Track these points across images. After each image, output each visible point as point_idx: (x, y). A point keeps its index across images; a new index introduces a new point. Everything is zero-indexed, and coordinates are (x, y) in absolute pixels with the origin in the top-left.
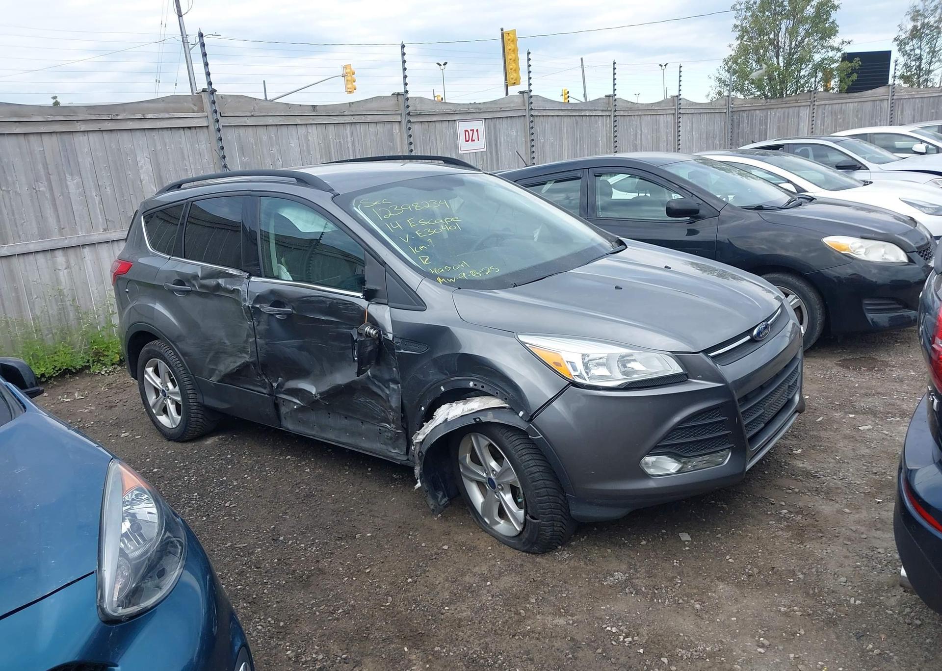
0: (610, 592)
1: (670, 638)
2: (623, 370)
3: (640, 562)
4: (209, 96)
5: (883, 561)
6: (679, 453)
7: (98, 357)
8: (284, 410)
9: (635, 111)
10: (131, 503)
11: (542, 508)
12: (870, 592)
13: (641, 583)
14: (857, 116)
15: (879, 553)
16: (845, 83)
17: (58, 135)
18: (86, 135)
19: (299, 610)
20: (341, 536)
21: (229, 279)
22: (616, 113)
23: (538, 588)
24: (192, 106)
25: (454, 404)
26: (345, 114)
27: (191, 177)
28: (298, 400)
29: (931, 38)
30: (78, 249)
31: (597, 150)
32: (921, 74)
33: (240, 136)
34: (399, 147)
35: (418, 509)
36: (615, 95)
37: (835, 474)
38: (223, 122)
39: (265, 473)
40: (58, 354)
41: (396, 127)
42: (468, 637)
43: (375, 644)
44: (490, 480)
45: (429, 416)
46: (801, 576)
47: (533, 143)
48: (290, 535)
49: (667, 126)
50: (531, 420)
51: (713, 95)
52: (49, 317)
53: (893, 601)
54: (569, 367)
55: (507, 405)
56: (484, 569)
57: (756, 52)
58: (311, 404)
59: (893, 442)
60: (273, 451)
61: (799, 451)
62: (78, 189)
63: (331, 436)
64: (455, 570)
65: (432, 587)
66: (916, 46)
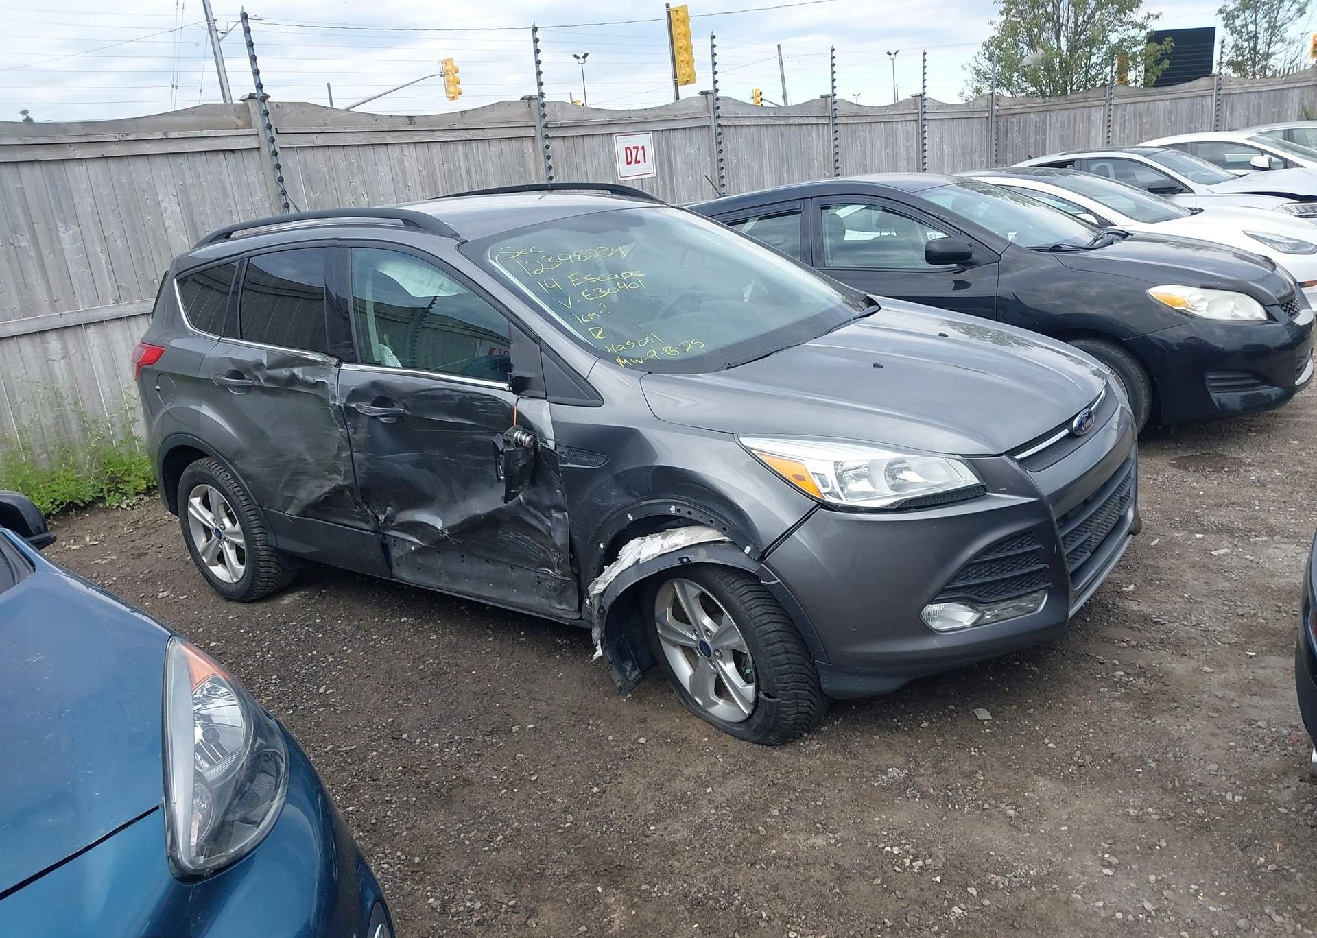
0: (883, 798)
1: (977, 860)
2: (892, 482)
3: (922, 752)
4: (259, 104)
5: (1266, 738)
6: (977, 598)
7: (116, 483)
8: (396, 553)
9: (863, 117)
10: (204, 701)
11: (780, 682)
12: (1253, 782)
13: (927, 781)
14: (1170, 119)
15: (1260, 727)
16: (1153, 73)
17: (43, 165)
18: (84, 164)
19: (440, 839)
20: (490, 729)
21: (308, 368)
22: (836, 121)
23: (780, 794)
24: (235, 119)
25: (648, 538)
26: (456, 127)
27: (238, 223)
28: (417, 538)
29: (1269, 8)
30: (78, 329)
31: (811, 173)
32: (1257, 59)
33: (306, 162)
34: (533, 173)
35: (598, 687)
36: (835, 95)
37: (1186, 618)
38: (281, 141)
39: (372, 643)
40: (58, 481)
41: (528, 145)
42: (688, 868)
43: (555, 884)
44: (703, 644)
45: (611, 556)
46: (1153, 765)
47: (722, 165)
48: (417, 730)
49: (908, 137)
50: (762, 558)
51: (969, 93)
52: (42, 428)
53: (1286, 795)
54: (816, 481)
55: (727, 538)
56: (701, 769)
57: (1029, 30)
58: (436, 543)
59: (1261, 571)
60: (380, 611)
61: (1131, 588)
62: (76, 243)
63: (466, 589)
64: (658, 772)
65: (629, 798)
66: (1249, 20)
